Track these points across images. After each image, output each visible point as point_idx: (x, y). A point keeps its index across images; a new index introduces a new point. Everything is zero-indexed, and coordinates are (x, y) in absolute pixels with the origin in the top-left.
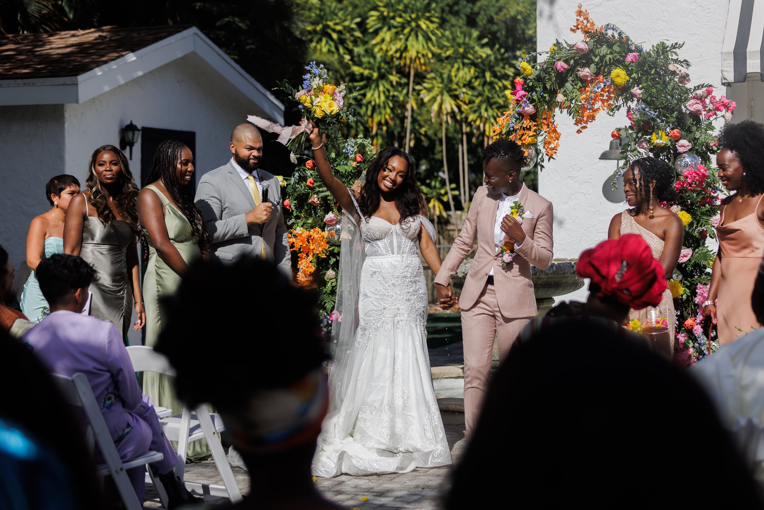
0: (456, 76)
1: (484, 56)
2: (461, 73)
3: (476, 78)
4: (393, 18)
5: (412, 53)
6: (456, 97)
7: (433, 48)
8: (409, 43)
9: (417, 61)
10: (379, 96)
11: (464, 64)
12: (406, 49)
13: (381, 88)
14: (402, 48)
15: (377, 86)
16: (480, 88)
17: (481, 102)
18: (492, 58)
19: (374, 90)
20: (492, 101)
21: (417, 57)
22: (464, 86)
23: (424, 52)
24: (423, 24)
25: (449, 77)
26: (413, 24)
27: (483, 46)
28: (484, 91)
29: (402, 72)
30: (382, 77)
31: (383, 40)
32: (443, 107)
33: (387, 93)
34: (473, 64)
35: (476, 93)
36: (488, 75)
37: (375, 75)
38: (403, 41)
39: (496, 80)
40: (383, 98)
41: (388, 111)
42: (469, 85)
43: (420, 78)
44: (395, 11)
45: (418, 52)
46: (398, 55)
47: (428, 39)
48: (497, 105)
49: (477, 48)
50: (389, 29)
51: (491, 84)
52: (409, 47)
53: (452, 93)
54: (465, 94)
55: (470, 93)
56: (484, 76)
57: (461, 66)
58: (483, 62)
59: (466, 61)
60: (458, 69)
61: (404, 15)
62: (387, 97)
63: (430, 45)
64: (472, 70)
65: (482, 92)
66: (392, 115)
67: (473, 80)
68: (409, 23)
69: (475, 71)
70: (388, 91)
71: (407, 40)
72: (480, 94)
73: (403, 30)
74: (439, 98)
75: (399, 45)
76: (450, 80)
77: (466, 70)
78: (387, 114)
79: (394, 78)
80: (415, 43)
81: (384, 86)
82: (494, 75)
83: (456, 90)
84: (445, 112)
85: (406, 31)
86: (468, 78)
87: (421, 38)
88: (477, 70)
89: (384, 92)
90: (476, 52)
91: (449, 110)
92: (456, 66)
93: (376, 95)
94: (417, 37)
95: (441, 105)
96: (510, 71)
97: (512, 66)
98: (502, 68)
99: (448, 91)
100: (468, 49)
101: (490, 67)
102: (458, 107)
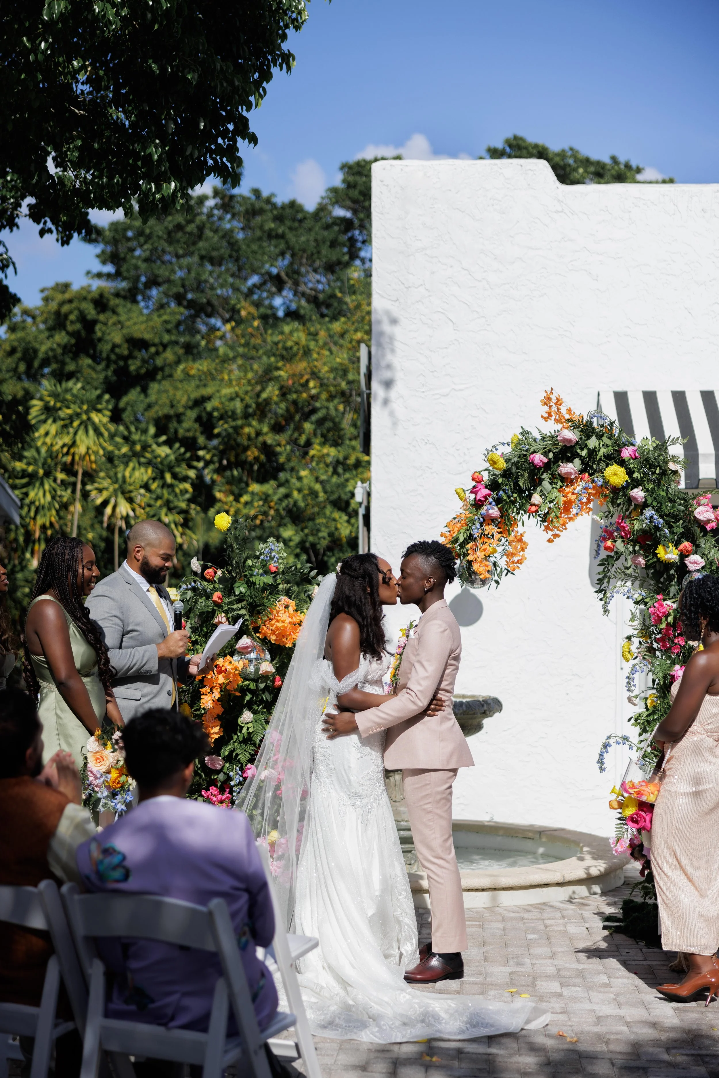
0: (130, 477)
1: (163, 455)
2: (137, 474)
3: (154, 479)
4: (60, 409)
5: (82, 450)
6: (130, 500)
7: (105, 445)
8: (78, 438)
9: (87, 458)
10: (44, 495)
11: (140, 464)
12: (74, 444)
13: (47, 487)
14: (70, 443)
15: (42, 484)
16: (159, 491)
17: (161, 507)
18: (172, 457)
19: (39, 489)
20: (172, 505)
21: (87, 453)
22: (141, 487)
23: (95, 448)
24: (96, 417)
25: (124, 477)
26: (84, 417)
27: (159, 445)
28: (163, 494)
29: (69, 469)
30: (48, 474)
31: (47, 434)
32: (118, 510)
33: (53, 492)
34: (150, 463)
35: (154, 496)
36: (168, 477)
37: (41, 472)
38: (71, 435)
39: (176, 482)
40: (49, 497)
41: (54, 512)
42: (146, 486)
43: (89, 476)
44: (62, 402)
45: (88, 448)
46: (65, 450)
47: (98, 433)
48: (178, 510)
49: (154, 446)
50: (54, 421)
51: (171, 486)
52: (78, 442)
53: (127, 495)
54: (141, 497)
55: (148, 495)
56: (163, 477)
57: (137, 465)
58: (161, 463)
59: (142, 460)
60: (134, 469)
61: (72, 406)
62: (53, 498)
63: (101, 440)
64: (150, 471)
65: (160, 494)
66: (57, 518)
67: (151, 482)
68: (78, 415)
69: (153, 471)
70: (55, 490)
71: (75, 433)
72: (158, 498)
73: (71, 423)
74: (113, 501)
75: (67, 439)
76: (124, 481)
77: (143, 470)
78: (52, 516)
79: (61, 476)
80: (84, 437)
81: (50, 485)
82: (175, 476)
83: (131, 492)
84: (119, 516)
85: (76, 424)
86: (145, 478)
87: (91, 432)
88: (155, 470)
89: (50, 492)
90: (153, 451)
91: (124, 514)
92: (131, 465)
93: (41, 493)
94: (87, 432)
95: (114, 508)
96: (192, 474)
97: (190, 467)
98: (182, 470)
99: (123, 493)
100: (145, 447)
101: (170, 468)
102: (134, 510)
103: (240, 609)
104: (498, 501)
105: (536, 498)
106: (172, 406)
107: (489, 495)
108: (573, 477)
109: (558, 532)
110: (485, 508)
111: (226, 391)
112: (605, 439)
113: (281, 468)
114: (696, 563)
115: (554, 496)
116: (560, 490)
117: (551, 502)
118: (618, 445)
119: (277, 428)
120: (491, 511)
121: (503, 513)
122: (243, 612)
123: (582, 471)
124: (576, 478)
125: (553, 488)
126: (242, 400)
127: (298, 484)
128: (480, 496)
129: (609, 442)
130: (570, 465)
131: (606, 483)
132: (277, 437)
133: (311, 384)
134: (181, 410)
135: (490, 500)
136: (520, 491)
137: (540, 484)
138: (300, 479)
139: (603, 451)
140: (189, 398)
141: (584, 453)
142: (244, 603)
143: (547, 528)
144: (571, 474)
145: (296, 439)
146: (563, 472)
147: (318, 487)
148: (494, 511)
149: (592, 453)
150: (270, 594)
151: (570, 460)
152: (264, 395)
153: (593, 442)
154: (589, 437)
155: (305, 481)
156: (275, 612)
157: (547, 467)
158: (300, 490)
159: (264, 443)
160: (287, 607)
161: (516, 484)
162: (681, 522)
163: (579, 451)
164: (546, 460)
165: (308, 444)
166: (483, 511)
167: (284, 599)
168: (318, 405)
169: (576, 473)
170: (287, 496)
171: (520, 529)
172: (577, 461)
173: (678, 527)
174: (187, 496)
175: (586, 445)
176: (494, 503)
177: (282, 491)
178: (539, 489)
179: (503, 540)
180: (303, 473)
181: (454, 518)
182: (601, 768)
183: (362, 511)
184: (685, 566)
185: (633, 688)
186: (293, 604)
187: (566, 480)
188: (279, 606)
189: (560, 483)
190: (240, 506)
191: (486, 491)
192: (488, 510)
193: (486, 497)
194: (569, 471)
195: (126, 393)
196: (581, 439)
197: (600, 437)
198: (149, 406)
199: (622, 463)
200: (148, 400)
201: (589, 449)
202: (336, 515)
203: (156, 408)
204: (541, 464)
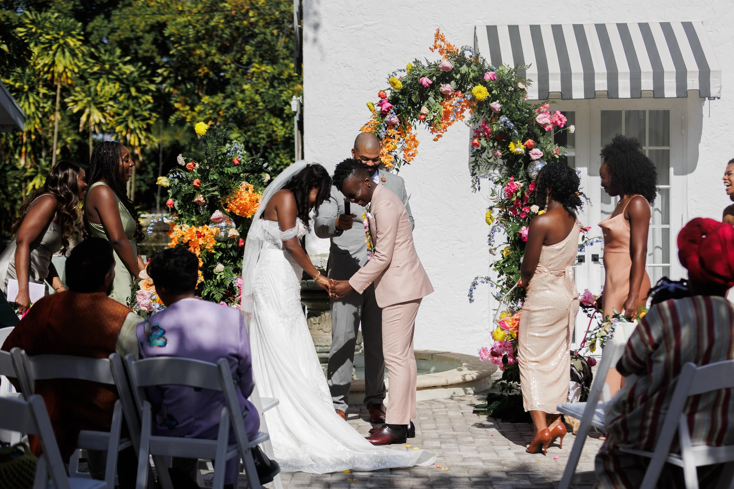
0: (101, 91)
1: (128, 72)
2: (107, 88)
3: (121, 92)
4: (41, 35)
5: (60, 68)
6: (102, 110)
7: (80, 64)
8: (56, 59)
9: (64, 75)
10: (29, 107)
11: (109, 79)
12: (53, 64)
13: (31, 100)
14: (50, 63)
15: (27, 98)
16: (126, 102)
17: (128, 115)
18: (136, 74)
19: (25, 101)
20: (136, 114)
21: (64, 71)
22: (110, 99)
23: (71, 67)
24: (71, 42)
25: (96, 90)
26: (61, 41)
27: (125, 63)
28: (129, 105)
29: (50, 85)
30: (32, 89)
32: (91, 118)
33: (37, 105)
34: (118, 79)
35: (121, 107)
36: (133, 91)
37: (26, 87)
38: (51, 57)
39: (140, 95)
40: (33, 109)
41: (38, 121)
42: (114, 98)
43: (66, 91)
44: (42, 29)
45: (65, 68)
46: (46, 69)
47: (74, 55)
48: (141, 118)
49: (121, 65)
50: (37, 44)
51: (136, 98)
52: (57, 62)
53: (99, 106)
54: (111, 107)
55: (116, 106)
56: (128, 91)
57: (106, 81)
58: (127, 79)
59: (111, 76)
60: (104, 84)
61: (51, 32)
62: (37, 108)
63: (76, 61)
64: (117, 85)
65: (126, 105)
66: (40, 125)
67: (118, 95)
68: (56, 39)
69: (120, 86)
70: (38, 103)
71: (54, 55)
72: (125, 108)
73: (51, 46)
74: (87, 111)
75: (47, 60)
76: (96, 94)
77: (111, 85)
78: (37, 124)
79: (43, 90)
80: (61, 58)
81: (34, 99)
82: (138, 90)
83: (101, 103)
84: (93, 123)
85: (54, 47)
86: (114, 92)
87: (67, 54)
88: (122, 85)
89: (34, 104)
90: (120, 69)
91: (97, 121)
92: (102, 81)
93: (26, 105)
94: (64, 53)
95: (89, 116)
96: (153, 87)
97: (152, 82)
98: (145, 84)
99: (95, 104)
100: (113, 65)
101: (135, 83)
102: (105, 118)
103: (214, 191)
104: (398, 112)
105: (424, 110)
106: (132, 31)
107: (391, 107)
108: (450, 94)
109: (440, 134)
110: (388, 116)
111: (181, 20)
112: (473, 66)
113: (227, 82)
114: (537, 154)
115: (437, 107)
116: (441, 103)
117: (434, 112)
118: (482, 71)
119: (223, 50)
120: (392, 119)
121: (402, 120)
122: (216, 193)
123: (456, 90)
124: (452, 94)
125: (436, 102)
126: (194, 27)
127: (241, 96)
128: (384, 108)
129: (475, 69)
130: (448, 85)
131: (474, 99)
132: (223, 58)
133: (251, 14)
134: (140, 34)
135: (392, 111)
136: (413, 104)
137: (427, 99)
138: (243, 91)
139: (472, 75)
140: (147, 25)
141: (458, 77)
142: (217, 187)
143: (433, 131)
144: (449, 92)
145: (240, 59)
146: (443, 90)
147: (257, 98)
148: (395, 119)
149: (464, 77)
150: (235, 180)
151: (448, 82)
152: (212, 23)
153: (464, 69)
154: (461, 65)
155: (247, 93)
156: (239, 193)
157: (432, 86)
158: (243, 101)
159: (213, 62)
160: (247, 189)
161: (410, 99)
162: (527, 125)
163: (454, 75)
164: (431, 82)
165: (249, 63)
166: (387, 119)
167: (244, 184)
168: (256, 31)
169: (452, 91)
170: (233, 105)
171: (413, 131)
172: (453, 82)
173: (524, 129)
174: (149, 106)
175: (459, 71)
176: (394, 113)
177: (229, 101)
178: (426, 103)
179: (401, 140)
180: (245, 87)
181: (366, 124)
182: (470, 300)
183: (296, 118)
184: (529, 156)
185: (493, 243)
186: (251, 187)
187: (446, 96)
188: (242, 189)
189: (441, 99)
190: (195, 114)
191: (389, 105)
192: (390, 118)
193: (388, 109)
194: (447, 89)
195: (92, 19)
196: (456, 66)
197: (469, 65)
198: (113, 30)
199: (485, 84)
200: (111, 25)
201: (461, 74)
202: (273, 120)
203: (119, 32)
204: (427, 85)
